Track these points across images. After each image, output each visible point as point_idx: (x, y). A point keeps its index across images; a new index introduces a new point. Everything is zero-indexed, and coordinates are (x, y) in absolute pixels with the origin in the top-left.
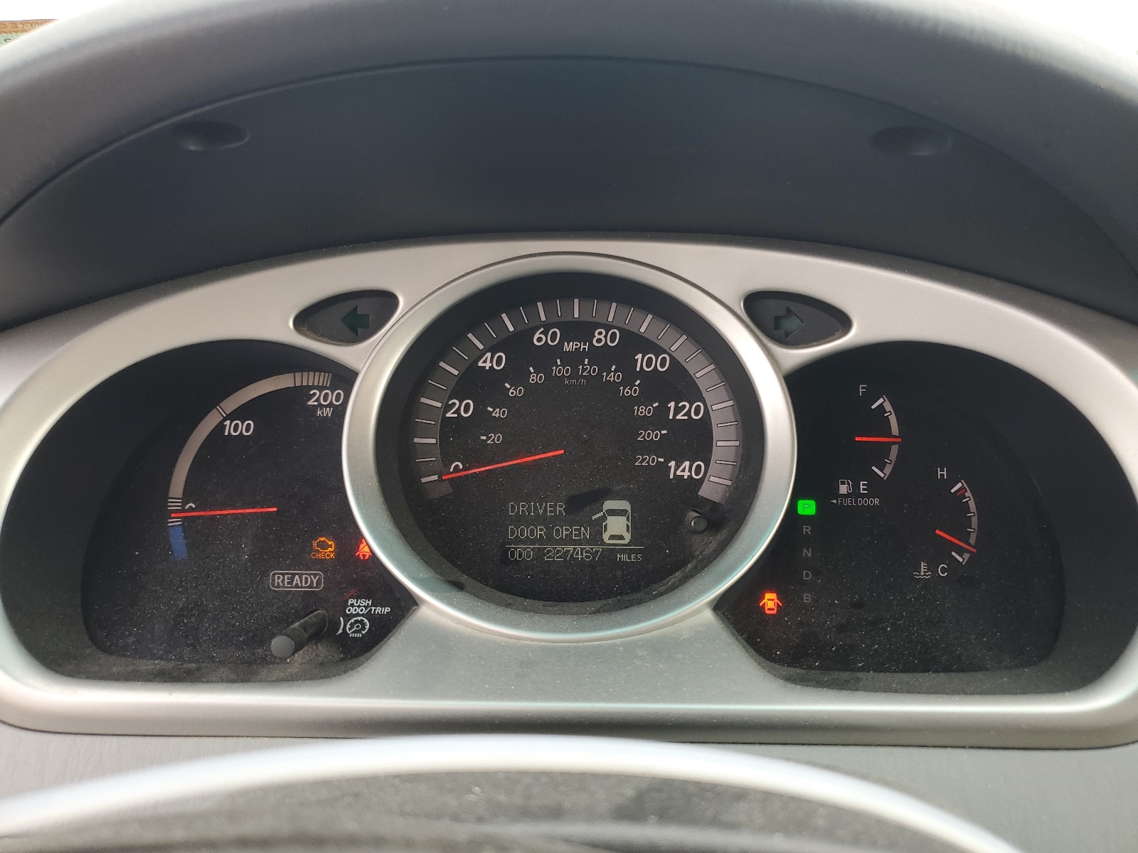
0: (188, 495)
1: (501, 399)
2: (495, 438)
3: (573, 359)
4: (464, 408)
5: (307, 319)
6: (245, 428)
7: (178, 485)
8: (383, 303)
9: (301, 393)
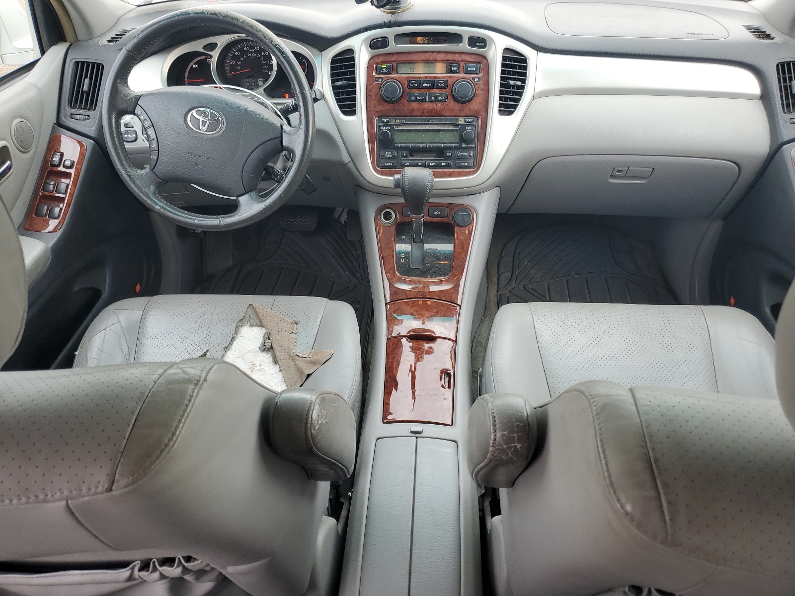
0: (188, 79)
1: (240, 60)
2: (239, 68)
3: (251, 53)
4: (233, 62)
5: (204, 48)
6: (197, 66)
7: (186, 77)
8: (216, 45)
9: (206, 59)
